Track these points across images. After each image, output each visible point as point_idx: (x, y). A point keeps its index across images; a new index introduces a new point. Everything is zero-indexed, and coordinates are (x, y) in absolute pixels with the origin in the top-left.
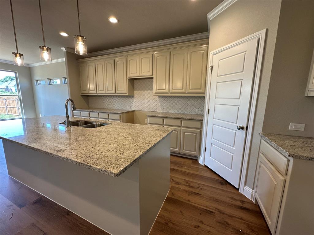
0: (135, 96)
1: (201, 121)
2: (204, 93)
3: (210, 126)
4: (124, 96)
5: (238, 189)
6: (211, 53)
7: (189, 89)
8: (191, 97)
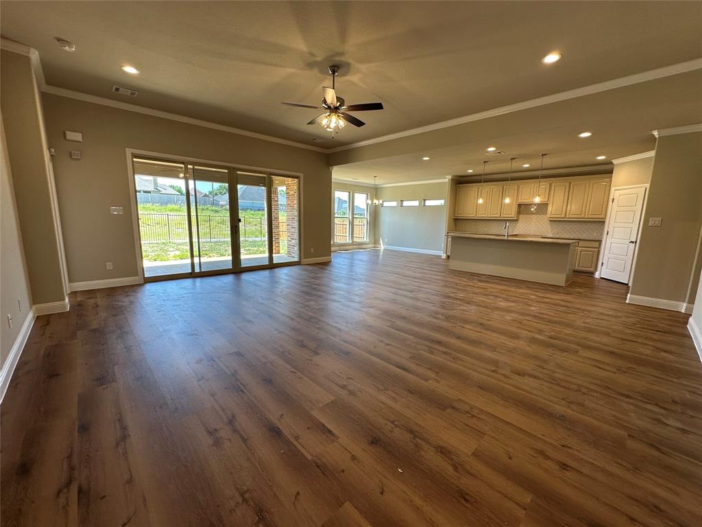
0: (520, 221)
1: (600, 241)
2: (605, 219)
3: (608, 246)
4: (513, 220)
5: (627, 284)
6: (613, 189)
7: (589, 214)
8: (589, 222)
